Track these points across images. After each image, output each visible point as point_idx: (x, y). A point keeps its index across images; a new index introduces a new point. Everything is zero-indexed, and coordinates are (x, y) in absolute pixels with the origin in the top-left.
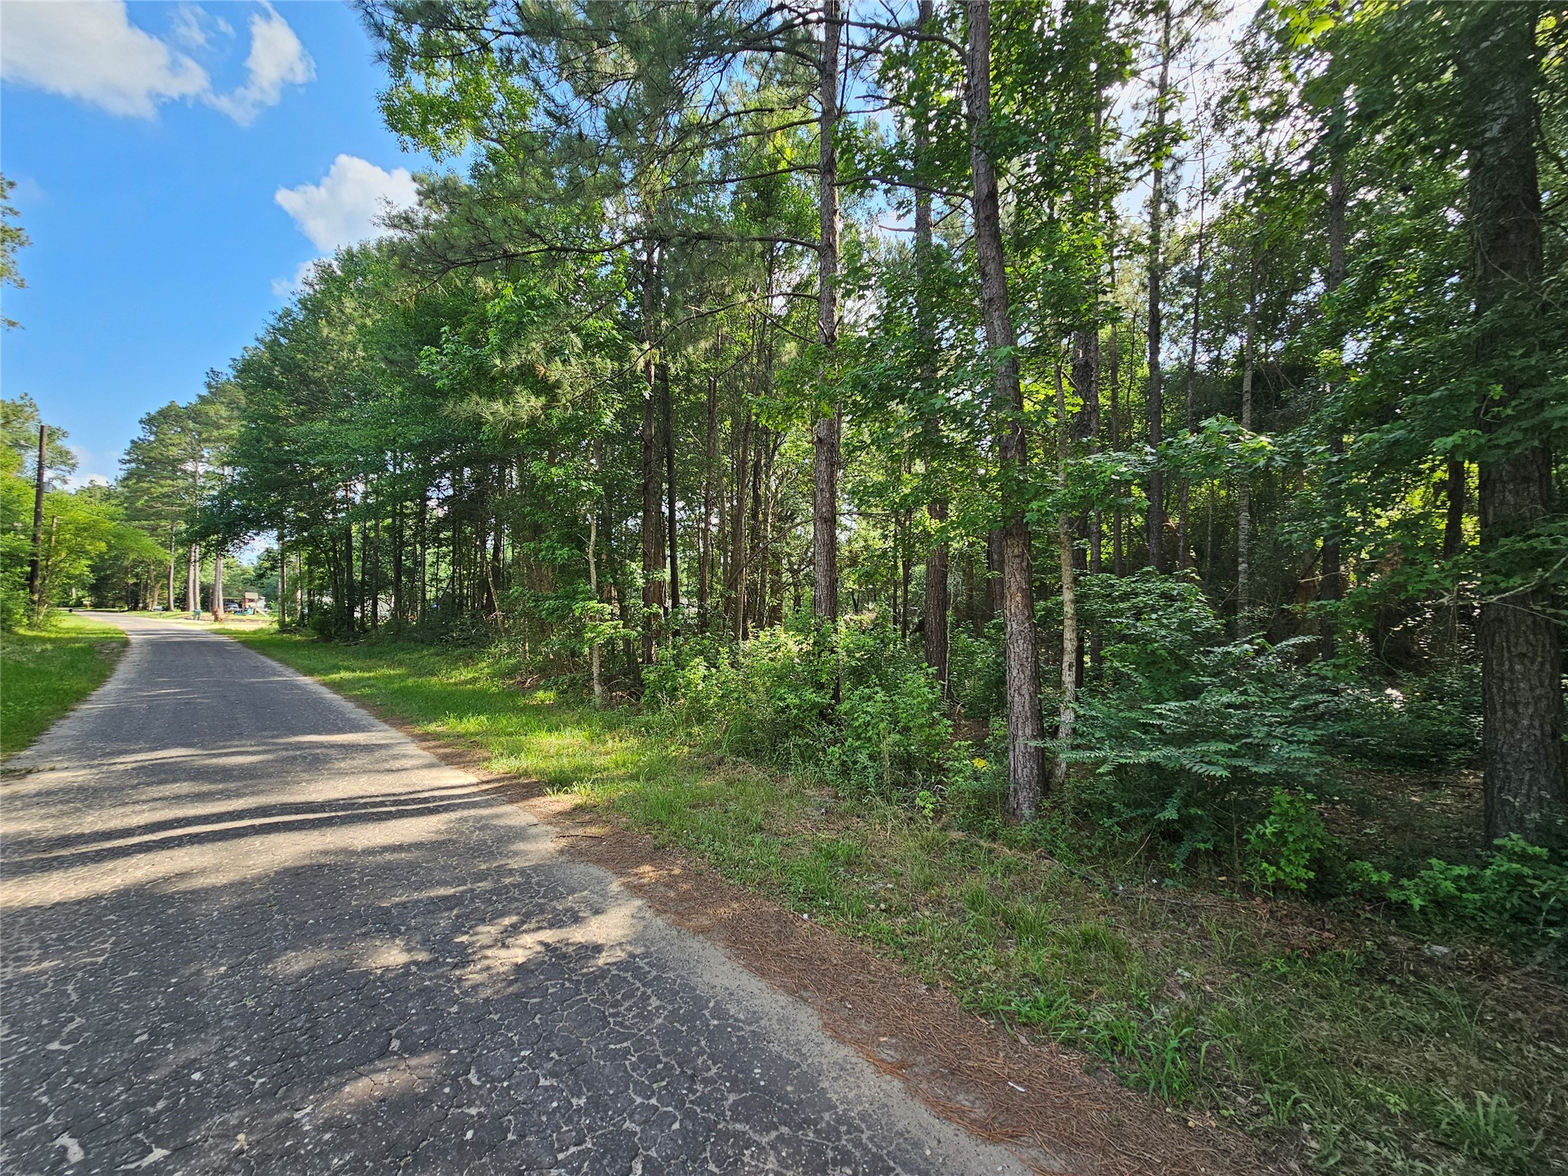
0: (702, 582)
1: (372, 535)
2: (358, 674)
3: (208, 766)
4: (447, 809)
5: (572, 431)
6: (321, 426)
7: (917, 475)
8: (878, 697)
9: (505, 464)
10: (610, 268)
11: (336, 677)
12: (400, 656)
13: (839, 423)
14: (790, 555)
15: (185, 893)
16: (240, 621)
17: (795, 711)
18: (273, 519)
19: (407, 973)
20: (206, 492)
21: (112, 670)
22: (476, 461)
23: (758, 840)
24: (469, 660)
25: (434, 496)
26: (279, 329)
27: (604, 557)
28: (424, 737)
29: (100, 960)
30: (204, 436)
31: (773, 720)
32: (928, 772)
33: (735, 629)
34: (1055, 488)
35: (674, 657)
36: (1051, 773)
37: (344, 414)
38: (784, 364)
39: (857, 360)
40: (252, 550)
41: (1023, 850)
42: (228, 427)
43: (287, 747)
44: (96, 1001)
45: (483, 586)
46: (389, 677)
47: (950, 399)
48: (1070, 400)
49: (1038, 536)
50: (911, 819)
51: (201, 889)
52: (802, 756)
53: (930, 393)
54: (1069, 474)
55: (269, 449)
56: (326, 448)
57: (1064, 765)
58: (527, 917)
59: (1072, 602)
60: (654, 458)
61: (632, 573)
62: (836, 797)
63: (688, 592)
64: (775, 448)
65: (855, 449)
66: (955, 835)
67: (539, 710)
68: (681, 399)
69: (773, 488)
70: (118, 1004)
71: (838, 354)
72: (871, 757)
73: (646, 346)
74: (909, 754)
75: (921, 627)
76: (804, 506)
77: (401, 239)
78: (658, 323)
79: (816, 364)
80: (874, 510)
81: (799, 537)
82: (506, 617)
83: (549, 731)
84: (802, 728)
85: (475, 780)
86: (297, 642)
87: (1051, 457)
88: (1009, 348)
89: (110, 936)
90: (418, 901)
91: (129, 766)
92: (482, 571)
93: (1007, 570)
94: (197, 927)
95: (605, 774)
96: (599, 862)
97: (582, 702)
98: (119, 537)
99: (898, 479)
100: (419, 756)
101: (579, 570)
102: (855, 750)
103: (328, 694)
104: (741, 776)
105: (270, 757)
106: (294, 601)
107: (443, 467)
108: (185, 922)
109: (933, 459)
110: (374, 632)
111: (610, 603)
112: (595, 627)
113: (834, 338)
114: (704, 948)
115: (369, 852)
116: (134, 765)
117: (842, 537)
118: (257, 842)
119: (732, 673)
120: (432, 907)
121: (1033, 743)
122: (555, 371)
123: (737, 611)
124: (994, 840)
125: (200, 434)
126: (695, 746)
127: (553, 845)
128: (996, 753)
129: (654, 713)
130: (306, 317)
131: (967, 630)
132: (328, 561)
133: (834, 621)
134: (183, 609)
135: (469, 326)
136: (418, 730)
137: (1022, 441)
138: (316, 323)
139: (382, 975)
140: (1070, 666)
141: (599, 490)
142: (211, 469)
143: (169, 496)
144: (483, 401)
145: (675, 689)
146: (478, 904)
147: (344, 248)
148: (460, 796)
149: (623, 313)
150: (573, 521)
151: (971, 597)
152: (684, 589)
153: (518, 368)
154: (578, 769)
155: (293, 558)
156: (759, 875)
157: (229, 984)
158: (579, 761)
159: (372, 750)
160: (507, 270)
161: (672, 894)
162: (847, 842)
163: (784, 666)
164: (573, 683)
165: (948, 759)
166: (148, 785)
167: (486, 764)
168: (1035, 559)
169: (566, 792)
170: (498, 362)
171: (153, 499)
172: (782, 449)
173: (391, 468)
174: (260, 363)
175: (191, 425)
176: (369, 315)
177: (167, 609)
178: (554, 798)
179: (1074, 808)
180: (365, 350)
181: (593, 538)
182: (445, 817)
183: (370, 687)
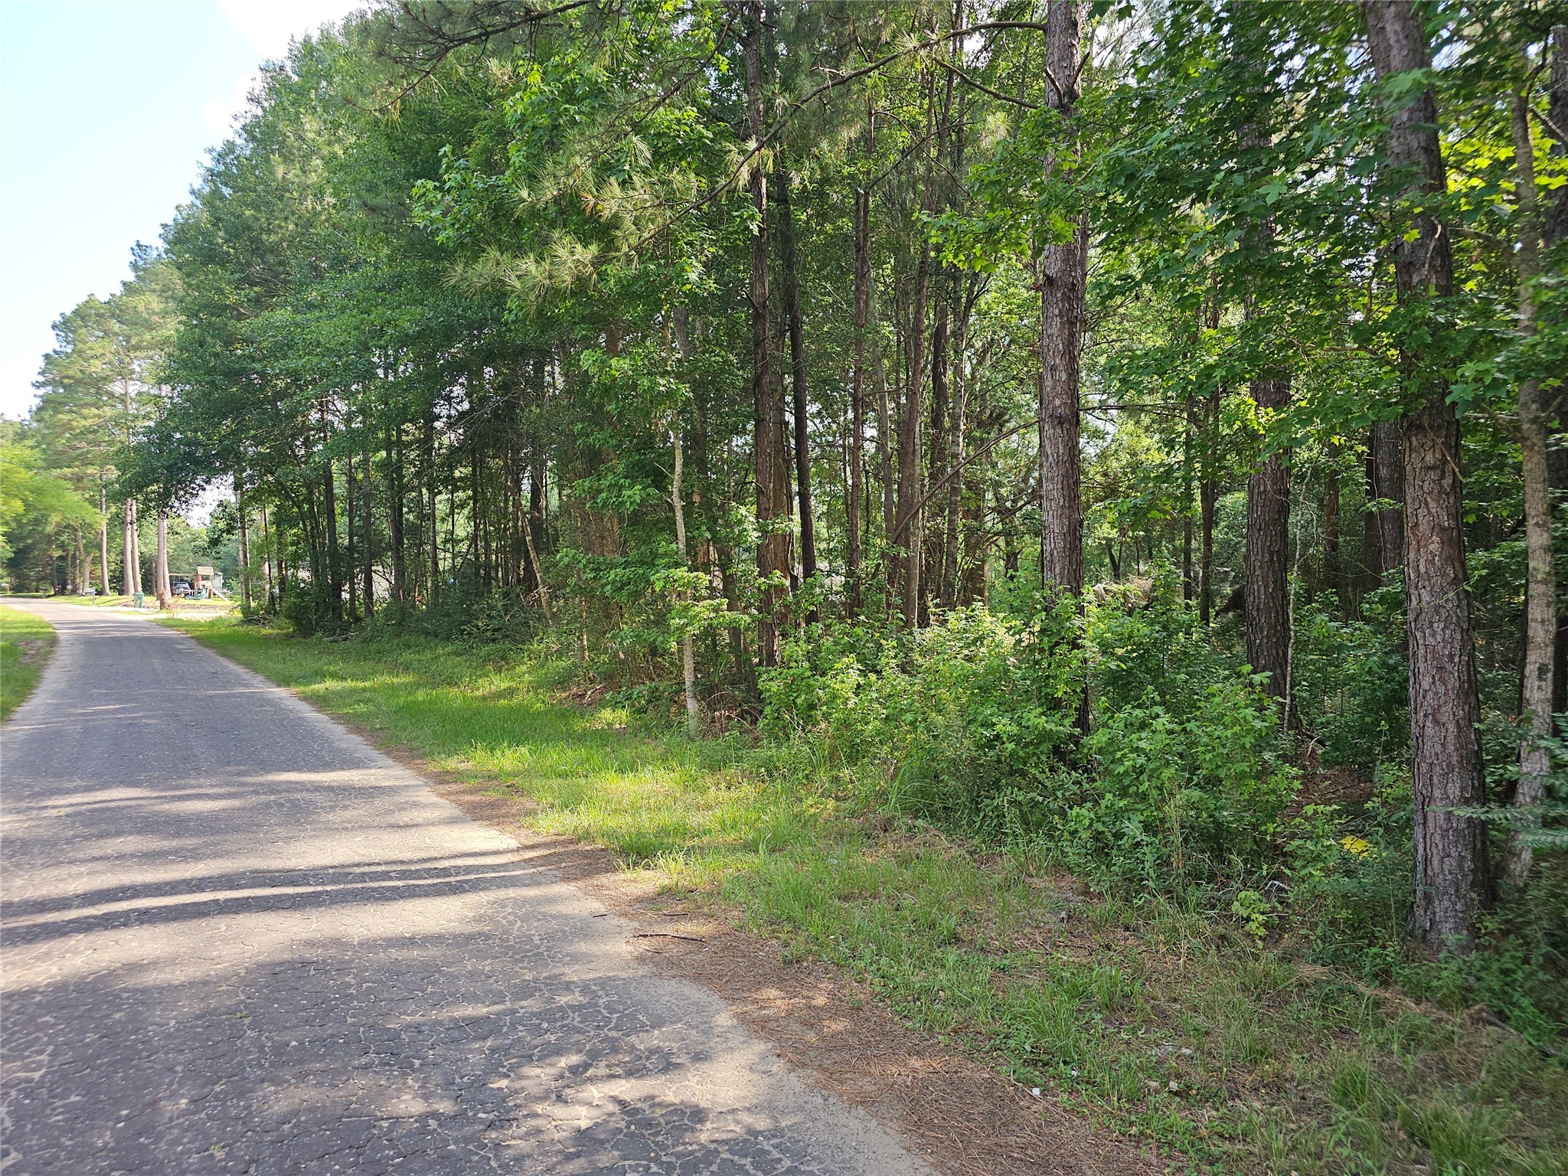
0: (851, 532)
1: (360, 476)
2: (349, 684)
3: (157, 814)
4: (475, 886)
5: (640, 297)
6: (282, 315)
7: (1228, 331)
8: (1158, 724)
9: (543, 357)
10: (689, 19)
11: (319, 687)
12: (407, 656)
13: (1084, 250)
14: (997, 485)
15: (135, 991)
16: (193, 607)
17: (1011, 746)
18: (226, 459)
19: (424, 1130)
20: (139, 423)
21: (39, 678)
22: (503, 357)
23: (951, 959)
24: (502, 662)
25: (444, 412)
26: (219, 174)
27: (696, 498)
28: (442, 778)
29: (37, 1075)
30: (134, 341)
31: (973, 760)
32: (1254, 858)
33: (906, 609)
34: (1511, 333)
35: (809, 656)
36: (1501, 869)
37: (313, 295)
38: (983, 154)
39: (1116, 130)
40: (203, 504)
41: (1442, 1004)
42: (161, 326)
43: (258, 789)
44: (34, 1131)
45: (519, 548)
46: (392, 687)
47: (1297, 183)
48: (1545, 164)
49: (1475, 428)
50: (1223, 937)
51: (154, 987)
52: (1025, 822)
53: (1257, 177)
54: (1544, 305)
55: (216, 355)
56: (290, 348)
57: (1527, 856)
58: (594, 1056)
59: (1547, 549)
60: (770, 334)
61: (740, 522)
62: (1086, 892)
63: (830, 551)
64: (970, 303)
65: (1113, 292)
66: (1308, 971)
67: (605, 738)
68: (809, 230)
69: (968, 371)
70: (58, 1138)
71: (1082, 124)
72: (1147, 827)
73: (752, 145)
74: (1218, 825)
75: (1237, 601)
76: (1020, 398)
77: (376, 13)
78: (770, 104)
79: (1042, 145)
80: (1147, 399)
81: (1014, 454)
82: (554, 597)
83: (621, 771)
84: (1023, 774)
85: (513, 844)
86: (267, 638)
87: (1502, 277)
88: (1417, 74)
89: (48, 1044)
90: (437, 1023)
91: (63, 812)
92: (515, 526)
93: (1410, 493)
94: (150, 1041)
95: (706, 839)
96: (699, 977)
97: (669, 726)
98: (38, 491)
99: (1194, 339)
100: (435, 805)
101: (658, 522)
102: (1118, 815)
103: (309, 713)
104: (921, 851)
105: (236, 803)
106: (260, 578)
107: (456, 368)
108: (135, 1032)
109: (1263, 297)
110: (368, 620)
111: (707, 572)
112: (686, 608)
113: (1072, 95)
114: (866, 1131)
115: (371, 945)
116: (69, 810)
117: (1090, 449)
118: (222, 925)
119: (903, 681)
120: (456, 1034)
121: (1464, 812)
122: (612, 201)
123: (908, 580)
124: (1385, 984)
125: (128, 339)
126: (845, 799)
127: (629, 948)
128: (1388, 829)
129: (779, 745)
130: (254, 150)
131: (1326, 606)
132: (302, 516)
133: (1077, 593)
134: (121, 592)
135: (480, 143)
136: (434, 767)
137: (1444, 251)
138: (267, 160)
139: (390, 1130)
140: (1542, 670)
141: (685, 390)
142: (145, 389)
143: (95, 432)
144: (506, 258)
145: (812, 707)
146: (522, 1032)
147: (299, 38)
148: (493, 868)
149: (713, 95)
150: (647, 442)
151: (1334, 546)
152: (823, 546)
153: (556, 201)
154: (663, 831)
155: (256, 515)
156: (955, 1016)
157: (191, 1125)
158: (666, 818)
159: (371, 796)
160: (531, 42)
161: (811, 1037)
162: (1107, 973)
163: (990, 670)
164: (654, 698)
165: (1293, 836)
166: (85, 838)
167: (529, 820)
168: (1466, 473)
169: (647, 867)
170: (524, 194)
171: (75, 437)
172: (982, 303)
173: (380, 372)
174: (197, 227)
175: (116, 327)
176: (339, 140)
177: (100, 593)
178: (629, 875)
179: (1549, 935)
180: (335, 195)
181: (678, 469)
182: (471, 898)
183: (366, 702)
